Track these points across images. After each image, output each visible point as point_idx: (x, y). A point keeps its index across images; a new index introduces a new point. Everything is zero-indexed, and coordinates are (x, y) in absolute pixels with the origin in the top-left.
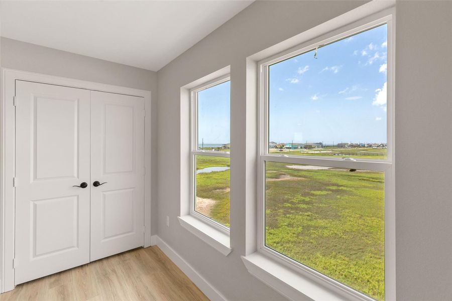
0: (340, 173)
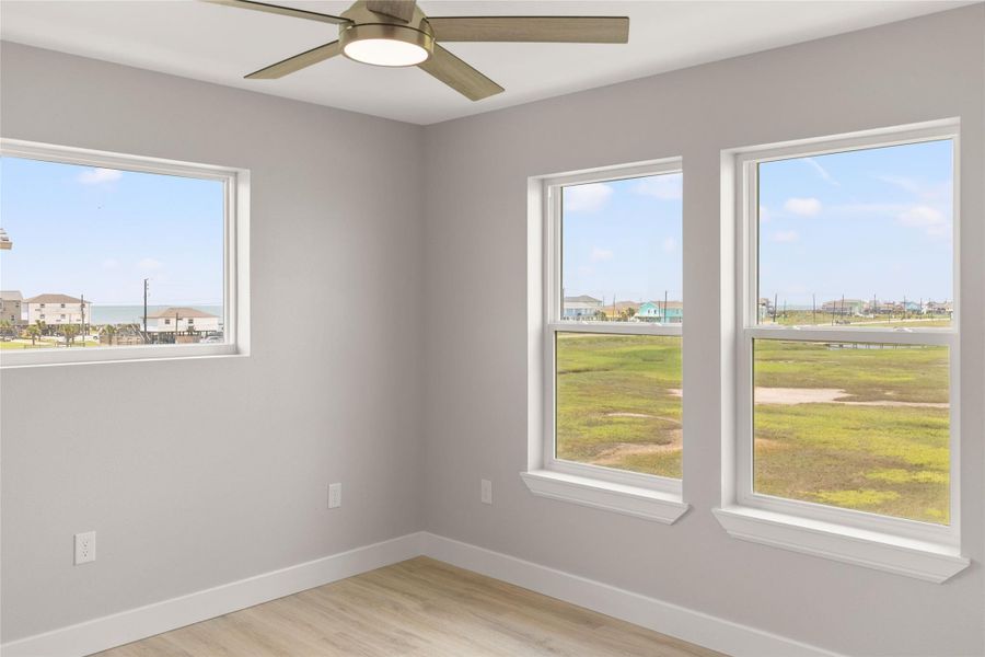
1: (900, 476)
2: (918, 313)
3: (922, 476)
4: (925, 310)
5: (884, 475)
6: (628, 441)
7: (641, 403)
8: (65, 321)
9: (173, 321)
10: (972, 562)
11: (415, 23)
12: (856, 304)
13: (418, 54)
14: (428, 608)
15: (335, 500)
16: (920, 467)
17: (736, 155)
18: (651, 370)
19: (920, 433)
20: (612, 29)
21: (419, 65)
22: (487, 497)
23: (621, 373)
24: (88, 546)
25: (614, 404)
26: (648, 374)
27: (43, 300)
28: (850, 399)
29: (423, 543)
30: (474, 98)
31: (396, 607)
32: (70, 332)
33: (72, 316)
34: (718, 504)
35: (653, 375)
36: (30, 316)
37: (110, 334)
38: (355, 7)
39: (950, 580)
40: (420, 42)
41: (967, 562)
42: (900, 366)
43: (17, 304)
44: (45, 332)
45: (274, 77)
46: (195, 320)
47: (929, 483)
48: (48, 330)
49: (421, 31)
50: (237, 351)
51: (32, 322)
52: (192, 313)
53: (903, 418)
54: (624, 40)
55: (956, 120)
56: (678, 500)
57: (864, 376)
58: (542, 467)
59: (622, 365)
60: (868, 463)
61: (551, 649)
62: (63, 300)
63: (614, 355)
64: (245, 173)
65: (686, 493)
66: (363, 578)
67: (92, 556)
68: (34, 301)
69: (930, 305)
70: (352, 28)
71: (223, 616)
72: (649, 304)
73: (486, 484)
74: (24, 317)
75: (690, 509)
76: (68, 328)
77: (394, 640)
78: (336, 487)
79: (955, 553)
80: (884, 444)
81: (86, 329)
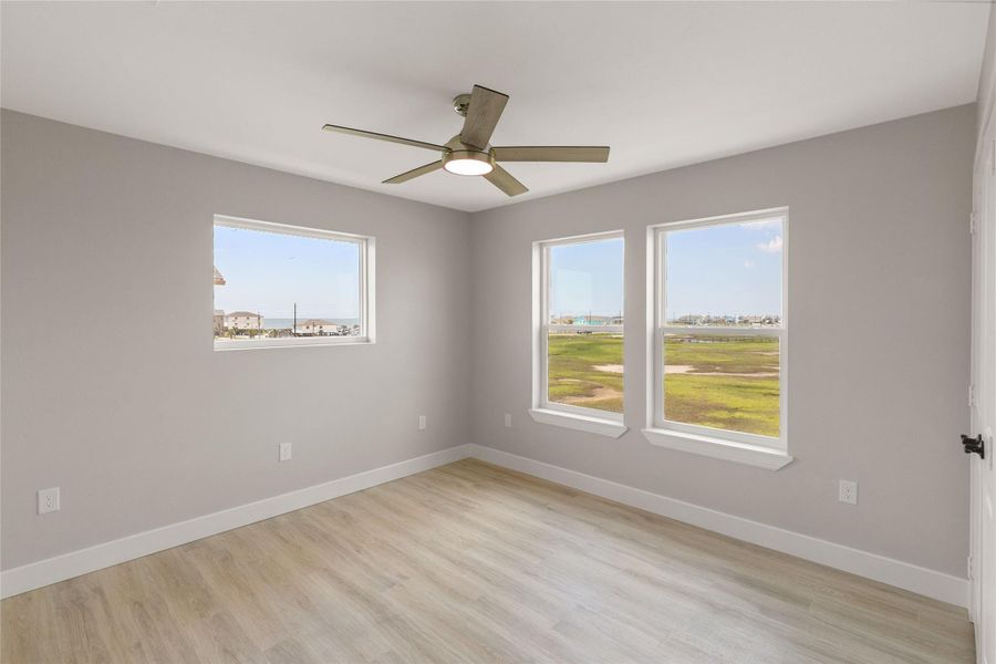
0: (716, 381)
1: (724, 415)
2: (733, 322)
3: (737, 415)
4: (737, 320)
5: (717, 414)
6: (570, 395)
7: (576, 373)
8: (249, 327)
9: (311, 327)
10: (794, 458)
11: (486, 151)
12: (698, 318)
13: (486, 168)
14: (477, 486)
15: (423, 425)
16: (736, 410)
17: (655, 229)
18: (582, 355)
19: (736, 391)
20: (599, 154)
21: (484, 176)
22: (508, 424)
23: (564, 356)
24: (287, 450)
25: (562, 374)
26: (580, 357)
27: (237, 315)
28: (696, 371)
29: (471, 450)
30: (511, 195)
31: (459, 486)
32: (252, 333)
33: (253, 325)
34: (644, 426)
35: (584, 358)
36: (229, 324)
37: (275, 333)
38: (452, 141)
39: (782, 468)
40: (489, 161)
41: (791, 459)
42: (724, 353)
43: (222, 317)
44: (238, 334)
45: (399, 182)
46: (324, 327)
47: (740, 419)
48: (239, 332)
49: (489, 155)
50: (368, 341)
51: (230, 328)
52: (321, 323)
53: (726, 382)
54: (606, 161)
55: (787, 208)
56: (622, 425)
57: (703, 358)
58: (540, 407)
59: (566, 352)
60: (707, 408)
61: (550, 509)
62: (248, 315)
63: (560, 346)
64: (373, 240)
65: (626, 421)
66: (438, 470)
67: (289, 456)
68: (232, 315)
69: (740, 318)
70: (450, 153)
71: (362, 491)
72: (581, 318)
73: (508, 417)
74: (226, 325)
75: (629, 429)
76: (251, 331)
77: (460, 504)
78: (423, 419)
79: (785, 454)
80: (716, 397)
81: (260, 332)
